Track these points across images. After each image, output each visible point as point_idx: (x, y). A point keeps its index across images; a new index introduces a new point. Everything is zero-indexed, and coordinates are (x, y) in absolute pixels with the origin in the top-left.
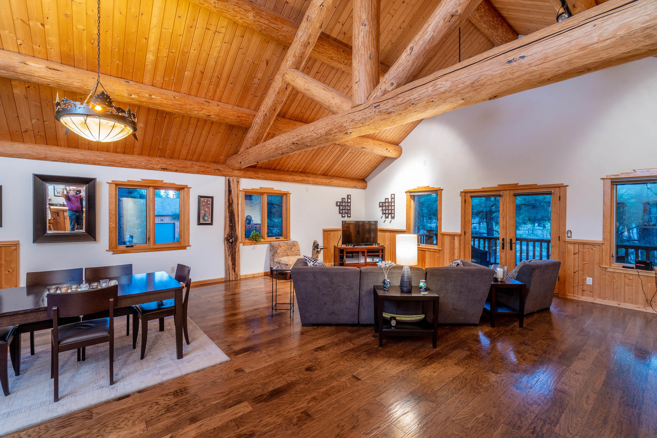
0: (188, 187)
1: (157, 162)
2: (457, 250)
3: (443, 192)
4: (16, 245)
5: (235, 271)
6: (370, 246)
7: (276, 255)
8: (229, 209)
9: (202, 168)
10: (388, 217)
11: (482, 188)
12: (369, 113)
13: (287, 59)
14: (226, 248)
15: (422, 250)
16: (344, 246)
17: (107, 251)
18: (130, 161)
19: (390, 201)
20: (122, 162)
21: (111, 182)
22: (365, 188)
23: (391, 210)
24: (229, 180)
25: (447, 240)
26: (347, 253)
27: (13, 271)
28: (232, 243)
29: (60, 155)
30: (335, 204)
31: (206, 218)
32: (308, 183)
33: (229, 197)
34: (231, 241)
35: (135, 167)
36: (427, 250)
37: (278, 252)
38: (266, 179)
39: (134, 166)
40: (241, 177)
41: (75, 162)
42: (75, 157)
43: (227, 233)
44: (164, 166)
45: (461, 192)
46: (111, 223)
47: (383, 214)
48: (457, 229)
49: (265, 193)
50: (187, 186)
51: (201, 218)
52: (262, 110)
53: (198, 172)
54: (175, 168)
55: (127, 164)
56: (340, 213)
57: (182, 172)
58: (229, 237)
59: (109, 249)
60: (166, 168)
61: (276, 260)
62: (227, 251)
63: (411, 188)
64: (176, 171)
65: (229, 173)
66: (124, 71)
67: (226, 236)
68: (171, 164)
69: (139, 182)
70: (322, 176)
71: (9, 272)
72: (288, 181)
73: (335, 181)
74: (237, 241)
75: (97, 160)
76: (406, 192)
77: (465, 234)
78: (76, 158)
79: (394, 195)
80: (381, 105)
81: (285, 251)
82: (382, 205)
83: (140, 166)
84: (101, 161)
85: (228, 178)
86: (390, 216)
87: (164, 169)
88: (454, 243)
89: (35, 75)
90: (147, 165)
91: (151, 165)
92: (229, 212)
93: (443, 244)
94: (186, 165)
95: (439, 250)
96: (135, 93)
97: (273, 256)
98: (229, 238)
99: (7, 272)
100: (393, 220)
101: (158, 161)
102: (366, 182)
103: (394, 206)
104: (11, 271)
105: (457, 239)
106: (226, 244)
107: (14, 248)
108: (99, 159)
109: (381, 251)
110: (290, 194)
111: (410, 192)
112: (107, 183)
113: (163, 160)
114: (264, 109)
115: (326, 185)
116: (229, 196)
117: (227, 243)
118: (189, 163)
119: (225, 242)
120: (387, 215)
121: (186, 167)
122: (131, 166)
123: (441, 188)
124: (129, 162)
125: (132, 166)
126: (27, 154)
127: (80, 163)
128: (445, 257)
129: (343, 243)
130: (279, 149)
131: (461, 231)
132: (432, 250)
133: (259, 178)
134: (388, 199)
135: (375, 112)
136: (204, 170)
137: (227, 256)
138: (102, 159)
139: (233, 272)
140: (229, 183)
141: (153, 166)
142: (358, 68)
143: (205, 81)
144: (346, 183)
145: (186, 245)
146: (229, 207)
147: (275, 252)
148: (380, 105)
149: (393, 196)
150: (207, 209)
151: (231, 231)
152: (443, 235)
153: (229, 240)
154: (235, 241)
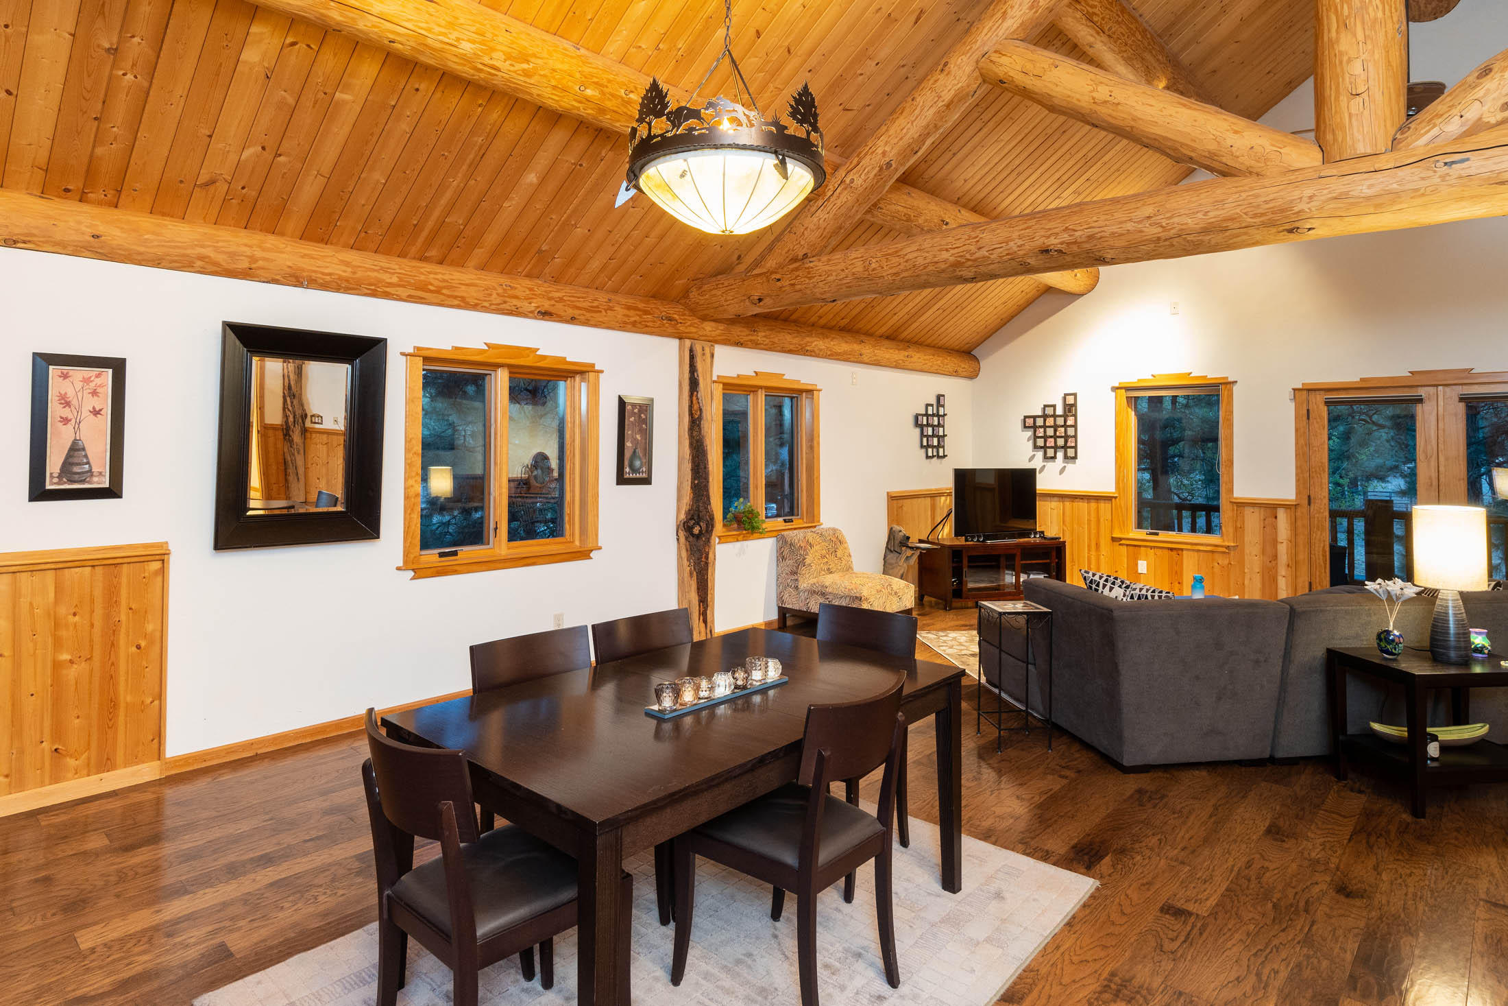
0: (597, 368)
1: (528, 292)
2: (1284, 545)
3: (1235, 388)
4: (159, 556)
5: (705, 622)
6: (1022, 540)
7: (803, 570)
8: (691, 436)
9: (632, 313)
10: (1054, 458)
11: (1362, 380)
12: (1416, 178)
13: (1005, 13)
14: (684, 554)
15: (1171, 549)
16: (961, 541)
17: (399, 569)
18: (463, 288)
19: (1059, 411)
20: (444, 291)
21: (411, 351)
22: (973, 375)
23: (1066, 437)
24: (691, 350)
25: (1252, 520)
26: (972, 559)
27: (151, 643)
28: (698, 537)
29: (289, 264)
30: (911, 421)
31: (637, 463)
32: (858, 360)
33: (692, 402)
34: (696, 530)
35: (474, 307)
36: (1189, 547)
37: (808, 561)
38: (771, 348)
39: (473, 302)
40: (717, 342)
41: (325, 287)
42: (326, 271)
43: (684, 508)
44: (547, 305)
45: (1294, 390)
46: (411, 482)
47: (1036, 447)
48: (1286, 491)
49: (761, 387)
50: (593, 365)
51: (626, 463)
52: (880, 151)
53: (623, 326)
54: (571, 312)
55: (456, 297)
56: (922, 446)
57: (586, 323)
58: (692, 519)
59: (405, 562)
60: (552, 310)
61: (804, 584)
62: (686, 563)
63: (1132, 378)
64: (572, 320)
65: (694, 330)
66: (571, 14)
67: (683, 516)
68: (561, 300)
69: (481, 352)
70: (887, 343)
71: (138, 647)
72: (817, 356)
73: (918, 357)
74: (712, 530)
75: (380, 281)
76: (1114, 389)
77: (1309, 504)
78: (330, 274)
79: (1075, 395)
80: (1472, 158)
81: (823, 557)
82: (1030, 423)
83: (486, 304)
84: (390, 285)
85: (688, 343)
86: (1060, 455)
87: (546, 315)
88: (1275, 528)
89: (374, 11)
90: (505, 302)
91: (515, 302)
92: (691, 444)
93: (1239, 530)
94: (596, 304)
95: (1228, 547)
96: (596, 83)
97: (794, 573)
98: (692, 522)
99: (134, 649)
100: (1070, 467)
101: (531, 289)
102: (976, 359)
103: (1075, 426)
104: (143, 644)
105: (1281, 514)
106: (682, 539)
107: (156, 565)
108: (386, 277)
109: (1054, 554)
110: (820, 390)
111: (1128, 389)
112: (403, 354)
113: (540, 286)
114: (887, 149)
115: (897, 366)
116: (691, 396)
117: (686, 538)
118: (602, 297)
119: (682, 534)
120: (1050, 453)
121: (594, 310)
122: (465, 304)
123: (1230, 379)
124: (462, 291)
125: (468, 303)
126: (201, 258)
127: (338, 289)
128: (1247, 565)
129: (957, 534)
130: (970, 263)
131: (1298, 493)
132: (1201, 548)
133: (756, 345)
134: (1054, 406)
135: (1443, 178)
136: (637, 318)
137: (686, 575)
138: (395, 280)
139: (702, 625)
140: (692, 357)
141: (518, 303)
142: (1363, 57)
143: (753, 60)
144: (937, 361)
145: (590, 546)
146: (691, 429)
147: (801, 563)
148: (1468, 159)
149: (1070, 400)
150: (638, 437)
151: (698, 501)
152: (1241, 505)
153: (692, 528)
154: (707, 531)
